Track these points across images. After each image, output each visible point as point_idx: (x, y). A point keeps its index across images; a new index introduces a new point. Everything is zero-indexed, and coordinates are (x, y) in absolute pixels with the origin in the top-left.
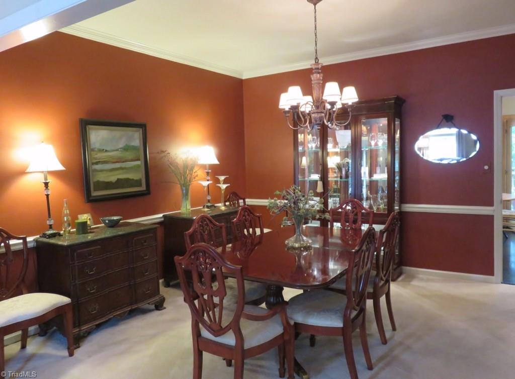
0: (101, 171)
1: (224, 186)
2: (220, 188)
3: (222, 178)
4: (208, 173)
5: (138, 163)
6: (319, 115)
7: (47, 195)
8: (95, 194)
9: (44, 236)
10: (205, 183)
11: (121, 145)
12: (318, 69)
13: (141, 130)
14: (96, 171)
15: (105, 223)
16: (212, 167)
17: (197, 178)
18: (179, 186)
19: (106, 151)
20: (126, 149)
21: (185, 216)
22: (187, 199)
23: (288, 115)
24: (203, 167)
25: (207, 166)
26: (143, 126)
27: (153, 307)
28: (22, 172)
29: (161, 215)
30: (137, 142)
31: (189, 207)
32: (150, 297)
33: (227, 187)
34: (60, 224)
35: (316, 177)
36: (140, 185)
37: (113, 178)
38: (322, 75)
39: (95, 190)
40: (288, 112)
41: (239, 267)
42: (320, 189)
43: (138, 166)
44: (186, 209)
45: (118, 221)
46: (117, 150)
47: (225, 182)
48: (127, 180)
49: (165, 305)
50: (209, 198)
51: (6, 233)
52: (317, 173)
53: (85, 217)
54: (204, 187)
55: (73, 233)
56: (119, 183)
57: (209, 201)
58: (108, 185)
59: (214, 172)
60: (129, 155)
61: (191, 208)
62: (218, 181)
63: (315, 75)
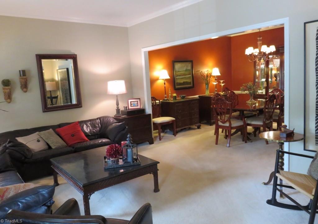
0: (178, 79)
1: (223, 85)
2: (221, 85)
3: (222, 81)
4: (216, 79)
5: (190, 76)
6: (261, 56)
7: (165, 87)
8: (177, 87)
9: (164, 100)
10: (215, 83)
11: (185, 69)
12: (260, 39)
13: (191, 63)
14: (177, 79)
15: (181, 97)
16: (218, 77)
17: (212, 81)
18: (205, 84)
19: (180, 71)
20: (186, 70)
21: (207, 96)
22: (208, 90)
23: (249, 57)
24: (214, 77)
25: (216, 76)
26: (191, 62)
27: (197, 127)
28: (157, 79)
29: (198, 96)
30: (189, 68)
31: (209, 93)
32: (196, 124)
33: (224, 85)
34: (168, 96)
35: (264, 80)
36: (191, 84)
37: (182, 81)
38: (261, 42)
39: (177, 86)
40: (248, 56)
41: (230, 103)
42: (265, 85)
43: (190, 77)
44: (207, 93)
45: (185, 96)
46: (183, 71)
47: (223, 83)
48: (187, 82)
49: (201, 127)
50: (216, 90)
51: (155, 98)
52: (264, 78)
53: (175, 95)
54: (214, 85)
55: (172, 100)
56: (184, 83)
57: (216, 91)
58: (180, 84)
59: (218, 78)
60: (187, 73)
61: (210, 93)
62: (220, 82)
63: (259, 42)
